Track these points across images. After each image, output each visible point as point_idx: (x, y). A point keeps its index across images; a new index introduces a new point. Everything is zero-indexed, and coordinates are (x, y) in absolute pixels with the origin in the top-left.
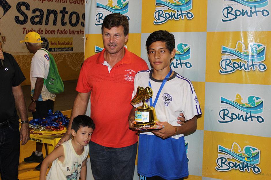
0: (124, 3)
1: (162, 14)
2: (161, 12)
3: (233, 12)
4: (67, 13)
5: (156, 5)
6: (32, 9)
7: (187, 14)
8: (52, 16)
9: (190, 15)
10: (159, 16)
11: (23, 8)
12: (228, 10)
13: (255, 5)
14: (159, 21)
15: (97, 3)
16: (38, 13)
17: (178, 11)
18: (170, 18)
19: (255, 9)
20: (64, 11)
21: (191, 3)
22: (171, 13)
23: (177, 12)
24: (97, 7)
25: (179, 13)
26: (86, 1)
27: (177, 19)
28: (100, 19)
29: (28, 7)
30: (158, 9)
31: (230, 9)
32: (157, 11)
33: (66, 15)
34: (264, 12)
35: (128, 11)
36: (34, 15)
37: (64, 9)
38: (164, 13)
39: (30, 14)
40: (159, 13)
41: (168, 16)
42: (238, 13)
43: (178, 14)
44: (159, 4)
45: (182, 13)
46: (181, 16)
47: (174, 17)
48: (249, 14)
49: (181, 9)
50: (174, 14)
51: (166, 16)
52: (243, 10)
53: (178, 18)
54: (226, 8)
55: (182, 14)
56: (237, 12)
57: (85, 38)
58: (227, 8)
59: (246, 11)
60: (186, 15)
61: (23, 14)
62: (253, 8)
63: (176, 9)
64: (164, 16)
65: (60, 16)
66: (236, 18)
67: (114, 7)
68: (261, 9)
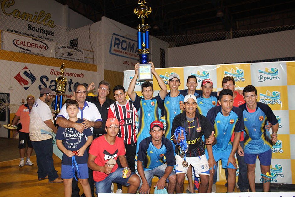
4: (73, 83)
6: (50, 80)
11: (44, 80)
15: (130, 77)
16: (54, 83)
20: (71, 82)
24: (130, 79)
26: (124, 76)
29: (47, 79)
36: (51, 84)
37: (71, 80)
39: (48, 84)
41: (166, 83)
42: (197, 81)
59: (201, 80)
61: (44, 84)
62: (203, 79)
65: (68, 85)
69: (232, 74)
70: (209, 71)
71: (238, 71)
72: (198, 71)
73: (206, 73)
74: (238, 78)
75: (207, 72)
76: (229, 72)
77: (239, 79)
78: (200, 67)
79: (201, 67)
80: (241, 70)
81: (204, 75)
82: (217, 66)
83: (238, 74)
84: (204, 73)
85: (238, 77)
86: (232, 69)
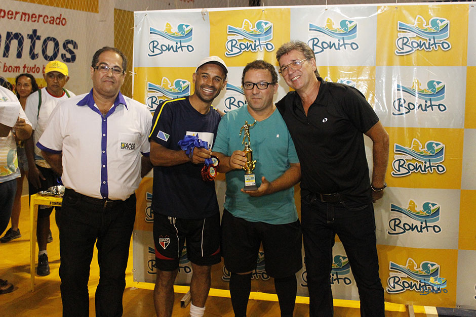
0: (186, 29)
1: (235, 45)
2: (234, 42)
3: (320, 44)
5: (228, 33)
7: (267, 45)
8: (14, 43)
9: (270, 47)
10: (232, 46)
12: (314, 41)
13: (343, 38)
14: (232, 53)
15: (151, 28)
17: (255, 41)
18: (246, 49)
19: (344, 42)
20: (34, 36)
21: (271, 33)
22: (247, 43)
23: (254, 43)
24: (151, 33)
25: (257, 43)
26: (135, 25)
27: (254, 51)
28: (154, 49)
30: (230, 38)
31: (316, 41)
32: (230, 41)
33: (37, 41)
34: (353, 45)
35: (191, 40)
38: (238, 44)
40: (232, 43)
41: (243, 47)
42: (325, 46)
43: (255, 44)
44: (232, 32)
45: (261, 43)
46: (259, 47)
47: (250, 48)
48: (337, 48)
49: (259, 39)
50: (251, 45)
51: (240, 47)
52: (330, 42)
53: (256, 50)
54: (311, 39)
55: (260, 45)
56: (324, 44)
57: (133, 73)
58: (313, 39)
59: (334, 44)
60: (265, 46)
62: (342, 41)
63: (253, 38)
64: (239, 47)
66: (323, 50)
67: (174, 34)
68: (350, 42)
69: (416, 31)
70: (356, 19)
71: (434, 23)
72: (329, 19)
73: (349, 26)
74: (432, 42)
75: (351, 22)
76: (409, 25)
77: (435, 44)
78: (333, 8)
79: (337, 8)
80: (442, 21)
81: (342, 31)
82: (378, 8)
83: (433, 30)
84: (343, 24)
85: (432, 40)
86: (418, 16)
